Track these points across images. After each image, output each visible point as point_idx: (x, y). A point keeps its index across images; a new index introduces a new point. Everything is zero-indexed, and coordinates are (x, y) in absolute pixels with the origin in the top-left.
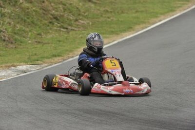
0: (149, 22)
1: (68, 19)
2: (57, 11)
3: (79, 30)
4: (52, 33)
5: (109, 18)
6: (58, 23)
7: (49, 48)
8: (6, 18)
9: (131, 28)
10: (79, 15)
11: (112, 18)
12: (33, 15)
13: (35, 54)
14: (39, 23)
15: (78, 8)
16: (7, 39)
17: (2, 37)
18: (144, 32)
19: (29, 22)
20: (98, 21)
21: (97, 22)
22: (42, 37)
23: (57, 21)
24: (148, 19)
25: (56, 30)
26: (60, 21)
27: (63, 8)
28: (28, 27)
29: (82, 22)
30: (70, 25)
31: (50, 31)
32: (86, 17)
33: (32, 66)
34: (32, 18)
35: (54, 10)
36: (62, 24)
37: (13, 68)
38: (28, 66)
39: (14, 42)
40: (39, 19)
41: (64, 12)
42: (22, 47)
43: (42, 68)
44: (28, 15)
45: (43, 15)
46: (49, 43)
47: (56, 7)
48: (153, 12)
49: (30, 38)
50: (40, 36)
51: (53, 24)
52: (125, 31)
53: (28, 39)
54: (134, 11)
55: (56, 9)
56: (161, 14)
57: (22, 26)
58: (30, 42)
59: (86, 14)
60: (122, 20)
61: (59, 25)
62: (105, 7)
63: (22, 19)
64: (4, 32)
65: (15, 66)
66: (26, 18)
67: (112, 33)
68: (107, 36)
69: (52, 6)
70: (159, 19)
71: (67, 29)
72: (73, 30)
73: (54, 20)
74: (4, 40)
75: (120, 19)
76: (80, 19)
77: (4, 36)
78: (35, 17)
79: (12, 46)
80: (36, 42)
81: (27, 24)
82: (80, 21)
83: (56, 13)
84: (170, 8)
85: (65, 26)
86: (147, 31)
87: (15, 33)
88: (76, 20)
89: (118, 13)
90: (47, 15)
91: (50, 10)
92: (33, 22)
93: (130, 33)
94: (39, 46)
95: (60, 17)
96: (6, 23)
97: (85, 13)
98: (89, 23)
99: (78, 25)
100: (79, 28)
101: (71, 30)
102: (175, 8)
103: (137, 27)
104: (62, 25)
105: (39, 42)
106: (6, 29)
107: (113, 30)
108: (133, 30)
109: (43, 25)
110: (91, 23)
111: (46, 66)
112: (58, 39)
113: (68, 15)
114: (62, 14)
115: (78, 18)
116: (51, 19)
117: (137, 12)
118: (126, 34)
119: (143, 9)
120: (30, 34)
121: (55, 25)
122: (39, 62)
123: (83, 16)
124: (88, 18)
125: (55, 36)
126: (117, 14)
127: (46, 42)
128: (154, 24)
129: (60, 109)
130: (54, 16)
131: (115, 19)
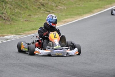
1: (51, 6)
3: (57, 13)
5: (79, 5)
8: (8, 4)
9: (91, 11)
10: (60, 3)
12: (27, 3)
13: (21, 28)
14: (31, 8)
16: (6, 18)
17: (3, 17)
19: (24, 8)
20: (71, 7)
21: (70, 8)
22: (31, 17)
23: (43, 7)
25: (42, 13)
26: (45, 7)
28: (23, 11)
29: (61, 7)
30: (52, 9)
31: (38, 13)
32: (64, 4)
33: (15, 36)
34: (27, 5)
36: (46, 9)
37: (2, 37)
38: (12, 36)
39: (11, 20)
40: (31, 6)
42: (15, 23)
43: (21, 37)
44: (24, 3)
45: (34, 3)
49: (23, 18)
50: (30, 17)
52: (86, 13)
53: (21, 18)
57: (19, 10)
58: (22, 20)
60: (87, 6)
61: (44, 9)
63: (19, 5)
64: (5, 14)
65: (3, 36)
66: (22, 5)
68: (73, 16)
70: (112, 5)
71: (49, 12)
73: (41, 6)
74: (4, 19)
76: (59, 6)
77: (5, 17)
78: (28, 4)
79: (8, 23)
80: (25, 20)
81: (22, 9)
82: (59, 7)
83: (43, 2)
85: (48, 10)
87: (13, 15)
88: (57, 6)
89: (87, 1)
90: (37, 3)
92: (27, 8)
94: (27, 23)
95: (45, 4)
96: (7, 8)
97: (63, 1)
98: (64, 8)
99: (57, 9)
100: (58, 11)
103: (96, 10)
105: (27, 21)
106: (6, 12)
107: (79, 13)
108: (92, 13)
109: (34, 9)
110: (66, 8)
111: (24, 36)
113: (51, 3)
114: (47, 2)
116: (39, 5)
118: (87, 15)
120: (23, 15)
121: (41, 9)
122: (21, 33)
123: (62, 3)
125: (40, 16)
127: (32, 20)
129: (15, 63)
130: (42, 4)
131: (83, 6)
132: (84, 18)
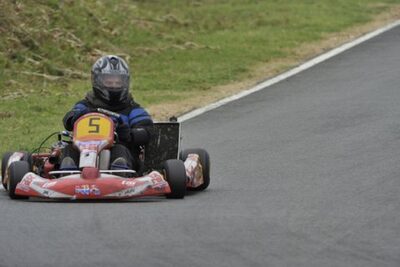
0: (293, 53)
1: (63, 47)
2: (32, 24)
4: (18, 86)
5: (179, 42)
6: (36, 59)
7: (10, 129)
9: (244, 71)
10: (96, 34)
11: (188, 43)
15: (91, 15)
18: (281, 82)
20: (148, 52)
21: (145, 55)
23: (32, 54)
24: (293, 45)
25: (30, 79)
26: (40, 53)
27: (51, 16)
30: (68, 64)
31: (13, 82)
32: (116, 41)
35: (23, 21)
36: (46, 60)
41: (53, 25)
46: (10, 116)
47: (28, 12)
48: (307, 25)
51: (21, 61)
52: (225, 79)
54: (251, 23)
55: (28, 19)
56: (331, 30)
59: (115, 31)
60: (219, 47)
61: (38, 63)
62: (168, 13)
67: (190, 84)
68: (176, 94)
69: (18, 10)
70: (325, 44)
71: (60, 74)
72: (79, 77)
73: (26, 49)
75: (212, 47)
76: (97, 47)
82: (99, 52)
83: (31, 29)
84: (356, 14)
85: (56, 66)
86: (288, 79)
88: (88, 50)
89: (206, 27)
91: (12, 22)
93: (241, 84)
95: (40, 40)
97: (111, 30)
101: (74, 77)
102: (369, 12)
103: (262, 68)
104: (45, 64)
107: (193, 77)
108: (250, 77)
112: (35, 104)
113: (64, 35)
114: (45, 31)
115: (92, 44)
116: (15, 46)
117: (260, 24)
118: (230, 87)
119: (277, 16)
121: (25, 64)
124: (119, 43)
126: (203, 31)
128: (308, 58)
130: (25, 39)
131: (197, 46)
132: (227, 100)
